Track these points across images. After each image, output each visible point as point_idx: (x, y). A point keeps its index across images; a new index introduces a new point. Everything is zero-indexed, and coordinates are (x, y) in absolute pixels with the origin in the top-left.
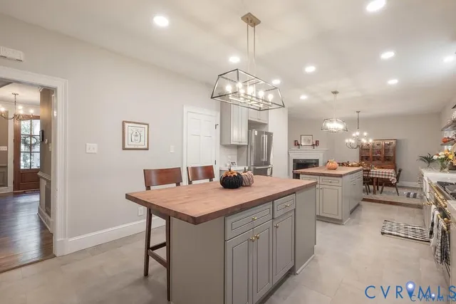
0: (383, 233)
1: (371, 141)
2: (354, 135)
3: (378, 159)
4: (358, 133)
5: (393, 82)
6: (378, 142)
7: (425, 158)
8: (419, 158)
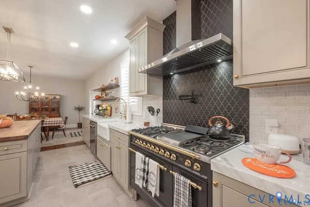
0: (76, 186)
1: (43, 95)
2: (26, 88)
3: (46, 110)
4: (30, 87)
5: (74, 45)
6: (47, 96)
7: (78, 108)
8: (74, 108)
